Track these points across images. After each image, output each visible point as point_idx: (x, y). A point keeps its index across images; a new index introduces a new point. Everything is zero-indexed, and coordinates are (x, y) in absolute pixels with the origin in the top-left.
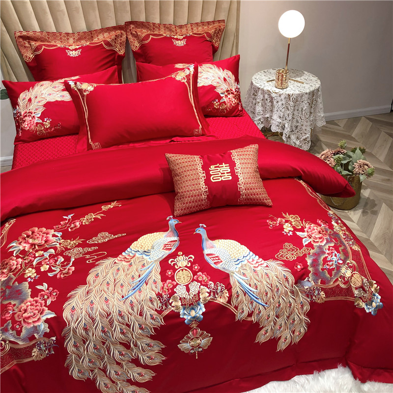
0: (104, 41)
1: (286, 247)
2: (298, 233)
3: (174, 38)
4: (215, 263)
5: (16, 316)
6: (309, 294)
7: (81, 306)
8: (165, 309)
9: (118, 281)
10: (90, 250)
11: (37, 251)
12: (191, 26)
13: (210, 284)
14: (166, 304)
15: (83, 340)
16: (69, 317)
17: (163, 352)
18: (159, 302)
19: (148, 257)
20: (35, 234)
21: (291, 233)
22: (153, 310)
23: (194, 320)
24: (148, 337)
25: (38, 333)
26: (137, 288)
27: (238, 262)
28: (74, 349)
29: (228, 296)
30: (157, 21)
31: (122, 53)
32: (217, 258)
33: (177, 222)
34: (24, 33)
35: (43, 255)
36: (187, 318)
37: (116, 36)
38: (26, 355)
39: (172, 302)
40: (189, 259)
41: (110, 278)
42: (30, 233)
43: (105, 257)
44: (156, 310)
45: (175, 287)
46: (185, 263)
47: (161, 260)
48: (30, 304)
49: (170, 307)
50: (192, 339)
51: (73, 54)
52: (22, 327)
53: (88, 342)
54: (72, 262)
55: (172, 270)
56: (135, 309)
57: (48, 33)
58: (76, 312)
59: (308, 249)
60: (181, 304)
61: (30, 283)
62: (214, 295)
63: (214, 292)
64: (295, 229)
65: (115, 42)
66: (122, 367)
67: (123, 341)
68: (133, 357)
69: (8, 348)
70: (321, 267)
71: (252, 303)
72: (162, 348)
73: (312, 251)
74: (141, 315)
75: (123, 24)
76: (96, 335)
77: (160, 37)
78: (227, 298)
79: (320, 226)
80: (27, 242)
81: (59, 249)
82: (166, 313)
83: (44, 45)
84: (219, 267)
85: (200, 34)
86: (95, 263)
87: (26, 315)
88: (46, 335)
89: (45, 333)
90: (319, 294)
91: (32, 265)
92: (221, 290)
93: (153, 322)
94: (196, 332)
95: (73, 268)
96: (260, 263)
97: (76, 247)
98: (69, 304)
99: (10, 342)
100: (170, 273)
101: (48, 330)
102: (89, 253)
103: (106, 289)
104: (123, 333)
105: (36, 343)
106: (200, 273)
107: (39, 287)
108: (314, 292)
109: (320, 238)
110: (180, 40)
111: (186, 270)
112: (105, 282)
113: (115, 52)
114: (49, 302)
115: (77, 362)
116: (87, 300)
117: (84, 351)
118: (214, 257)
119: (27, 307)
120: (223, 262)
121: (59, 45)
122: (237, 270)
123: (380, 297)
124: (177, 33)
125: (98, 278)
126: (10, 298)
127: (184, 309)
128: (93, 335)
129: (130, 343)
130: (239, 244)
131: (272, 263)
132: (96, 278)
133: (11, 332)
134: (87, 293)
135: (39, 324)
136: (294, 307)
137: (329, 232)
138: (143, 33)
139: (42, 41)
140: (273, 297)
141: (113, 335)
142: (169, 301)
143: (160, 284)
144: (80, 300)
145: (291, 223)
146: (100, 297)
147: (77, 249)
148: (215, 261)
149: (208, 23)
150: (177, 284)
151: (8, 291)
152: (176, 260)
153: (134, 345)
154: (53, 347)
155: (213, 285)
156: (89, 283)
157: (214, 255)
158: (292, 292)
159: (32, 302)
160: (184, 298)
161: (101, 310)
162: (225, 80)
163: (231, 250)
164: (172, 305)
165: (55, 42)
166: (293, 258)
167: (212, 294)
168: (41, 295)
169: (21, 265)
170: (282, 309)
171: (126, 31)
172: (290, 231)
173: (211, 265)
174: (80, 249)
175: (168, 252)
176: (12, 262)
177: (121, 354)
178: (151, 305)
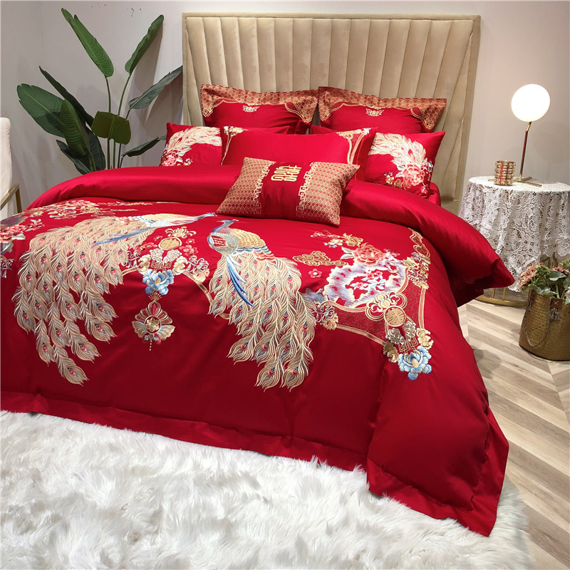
0: (289, 103)
1: (315, 254)
2: (344, 249)
3: (369, 108)
6: (318, 313)
8: (130, 267)
9: (102, 231)
13: (193, 258)
14: (134, 261)
15: (37, 272)
16: (35, 245)
18: (127, 257)
19: (149, 224)
21: (334, 246)
22: (117, 264)
24: (101, 295)
26: (115, 240)
27: (242, 250)
29: (208, 276)
30: (359, 90)
31: (308, 121)
32: (222, 242)
36: (150, 285)
37: (305, 100)
39: (141, 262)
40: (189, 234)
44: (120, 265)
47: (160, 227)
49: (137, 266)
50: (149, 319)
53: (41, 277)
59: (342, 263)
60: (149, 266)
62: (191, 269)
63: (192, 266)
64: (344, 246)
65: (302, 107)
66: (65, 325)
67: (74, 288)
68: (80, 316)
70: (346, 283)
71: (234, 294)
72: (113, 318)
73: (348, 266)
74: (102, 264)
75: (316, 88)
76: (50, 271)
77: (353, 105)
78: (205, 279)
79: (385, 252)
82: (129, 271)
83: (225, 99)
85: (405, 108)
89: (7, 252)
90: (330, 315)
92: (203, 267)
93: (112, 277)
95: (76, 217)
96: (268, 258)
98: (43, 235)
100: (159, 238)
101: (11, 251)
103: (85, 233)
104: (76, 279)
106: (190, 246)
107: (33, 221)
108: (325, 312)
110: (376, 110)
111: (177, 240)
112: (90, 229)
113: (298, 118)
114: (29, 230)
116: (61, 235)
117: (34, 287)
118: (219, 240)
120: (225, 246)
121: (240, 101)
122: (236, 255)
123: (430, 356)
127: (150, 273)
128: (48, 269)
129: (80, 295)
131: (283, 261)
132: (86, 224)
134: (67, 231)
135: (7, 242)
136: (291, 324)
139: (225, 97)
140: (263, 298)
141: (66, 277)
143: (141, 242)
145: (344, 241)
146: (75, 237)
148: (216, 243)
149: (423, 100)
150: (158, 247)
153: (84, 300)
154: (8, 271)
155: (195, 259)
156: (76, 226)
157: (221, 239)
158: (294, 301)
159: (17, 227)
160: (156, 261)
161: (66, 247)
162: (410, 152)
166: (315, 264)
168: (28, 225)
170: (273, 318)
171: (318, 97)
173: (210, 245)
175: (173, 225)
177: (68, 307)
178: (118, 259)
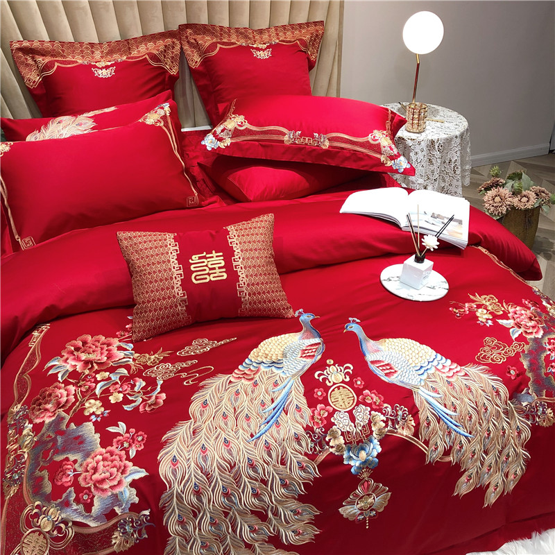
0: (148, 54)
1: (489, 344)
2: (500, 321)
3: (253, 48)
4: (386, 374)
5: (80, 479)
6: (529, 414)
7: (186, 455)
8: (320, 452)
9: (239, 410)
10: (185, 365)
11: (97, 372)
12: (276, 30)
13: (386, 408)
14: (321, 443)
15: (192, 510)
16: (170, 476)
17: (316, 522)
18: (309, 441)
19: (279, 372)
20: (88, 345)
21: (490, 323)
22: (301, 454)
23: (365, 466)
24: (295, 499)
25: (120, 506)
26: (272, 421)
27: (422, 371)
28: (179, 528)
29: (414, 425)
31: (174, 72)
32: (388, 367)
33: (312, 318)
34: (26, 44)
35: (109, 378)
36: (355, 464)
37: (166, 46)
38: (103, 545)
39: (330, 440)
40: (346, 371)
41: (226, 405)
42: (80, 344)
43: (213, 375)
44: (306, 454)
45: (331, 414)
46: (341, 377)
47: (301, 373)
48: (100, 457)
49: (327, 447)
50: (362, 498)
51: (104, 74)
52: (94, 496)
53: (201, 514)
54: (159, 387)
55: (321, 389)
56: (274, 455)
57: (62, 43)
58: (179, 465)
59: (520, 345)
60: (343, 442)
61: (95, 423)
62: (393, 424)
63: (392, 420)
64: (495, 317)
65: (165, 56)
66: (254, 551)
67: (257, 508)
68: (271, 533)
69: (71, 533)
70: (543, 371)
71: (450, 433)
72: (315, 516)
73: (526, 347)
74: (283, 463)
75: (175, 28)
76: (213, 502)
77: (232, 46)
78: (413, 429)
79: (529, 308)
80: (78, 359)
81: (133, 367)
82: (322, 457)
83: (57, 61)
84: (393, 379)
85: (290, 42)
86: (198, 383)
87: (97, 476)
88: (135, 508)
89: (132, 504)
90: (544, 412)
91: (95, 394)
92: (403, 416)
93: (303, 474)
94: (369, 485)
95: (164, 396)
96: (455, 371)
97: (160, 362)
98: (166, 453)
99: (75, 523)
100: (319, 393)
101: (136, 500)
102: (183, 370)
103: (223, 425)
104: (256, 495)
105: (117, 523)
106: (367, 392)
107: (112, 429)
108: (537, 410)
109: (533, 327)
110: (264, 50)
111: (344, 387)
112: (220, 414)
113: (164, 71)
114: (132, 453)
115: (183, 547)
116: (194, 444)
117: (195, 529)
118: (383, 366)
119: (97, 463)
120: (398, 373)
121: (80, 62)
122: (423, 383)
124: (255, 41)
125: (207, 408)
126: (64, 450)
127: (349, 450)
128: (209, 501)
129: (266, 511)
130: (418, 344)
132: (204, 407)
133: (75, 507)
134: (194, 432)
135: (120, 489)
136: (509, 436)
137: (543, 317)
138: (206, 41)
140: (479, 423)
141: (240, 499)
142: (324, 439)
143: (307, 412)
144: (183, 446)
145: (486, 308)
146: (217, 438)
147: (162, 366)
148: (386, 372)
149: (300, 25)
150: (335, 411)
151: (59, 439)
152: (325, 373)
153: (273, 514)
154: (147, 528)
155: (389, 409)
156: (194, 417)
157: (383, 362)
158: (506, 413)
159: (105, 455)
160: (348, 432)
161: (219, 460)
163: (407, 353)
164: (331, 444)
165: (73, 57)
166: (501, 359)
167: (390, 423)
168: (118, 441)
169: (75, 395)
170: (493, 439)
171: (180, 39)
172: (487, 319)
173: (383, 378)
174: (169, 365)
175: (310, 362)
176: (58, 392)
177: (253, 530)
178: (297, 447)
